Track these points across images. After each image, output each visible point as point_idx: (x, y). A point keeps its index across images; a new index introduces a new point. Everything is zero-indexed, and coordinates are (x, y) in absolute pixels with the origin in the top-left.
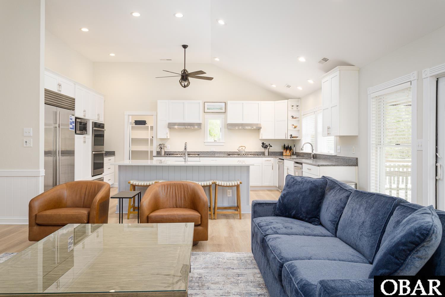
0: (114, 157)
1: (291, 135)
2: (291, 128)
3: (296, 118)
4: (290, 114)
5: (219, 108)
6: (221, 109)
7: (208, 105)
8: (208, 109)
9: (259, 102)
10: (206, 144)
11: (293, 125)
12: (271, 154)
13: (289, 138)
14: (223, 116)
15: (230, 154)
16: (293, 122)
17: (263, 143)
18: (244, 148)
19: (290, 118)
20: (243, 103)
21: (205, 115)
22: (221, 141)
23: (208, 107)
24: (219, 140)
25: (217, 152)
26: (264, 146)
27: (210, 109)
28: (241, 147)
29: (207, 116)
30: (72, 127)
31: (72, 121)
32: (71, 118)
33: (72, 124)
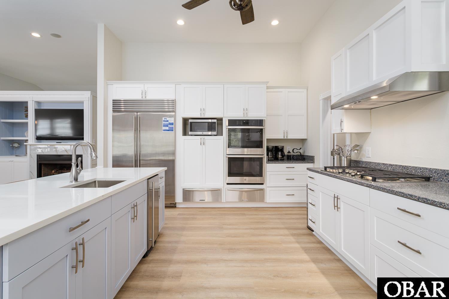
30: (168, 129)
31: (168, 123)
32: (165, 120)
33: (168, 126)
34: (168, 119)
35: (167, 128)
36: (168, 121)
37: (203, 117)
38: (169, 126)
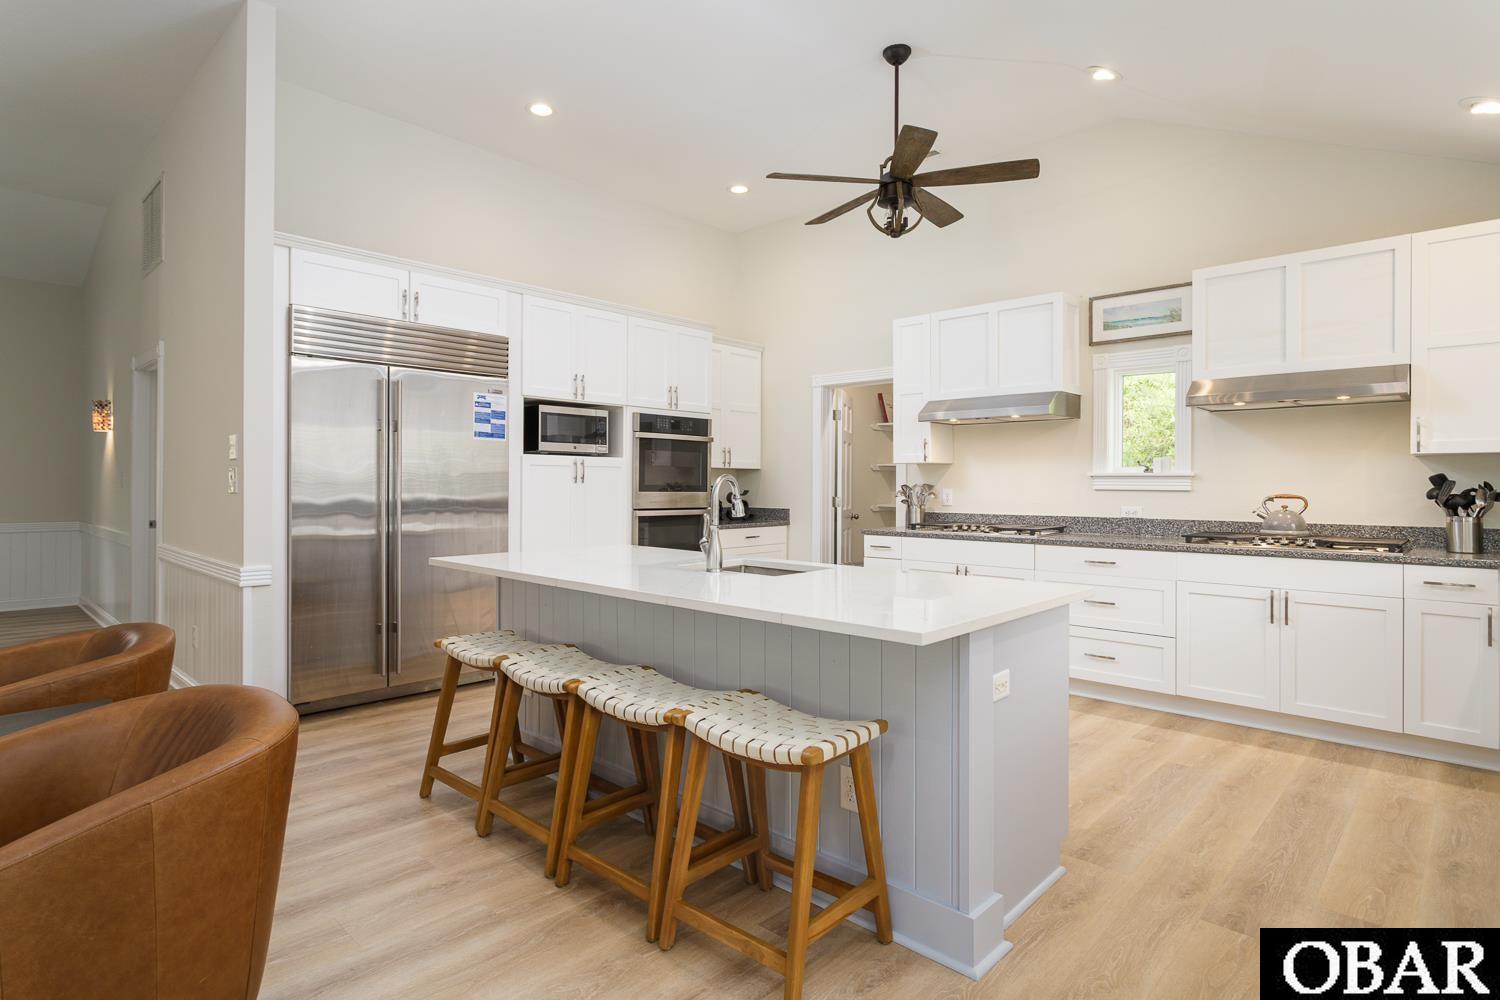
0: (785, 527)
5: (1165, 317)
6: (1175, 316)
7: (1105, 311)
8: (1107, 327)
9: (1399, 242)
20: (1284, 268)
21: (1095, 356)
22: (1174, 472)
23: (1111, 319)
25: (1152, 521)
27: (1117, 327)
28: (1279, 504)
29: (1100, 357)
30: (490, 431)
31: (489, 411)
32: (480, 400)
33: (488, 421)
34: (490, 398)
35: (487, 428)
36: (488, 405)
37: (579, 400)
38: (493, 421)
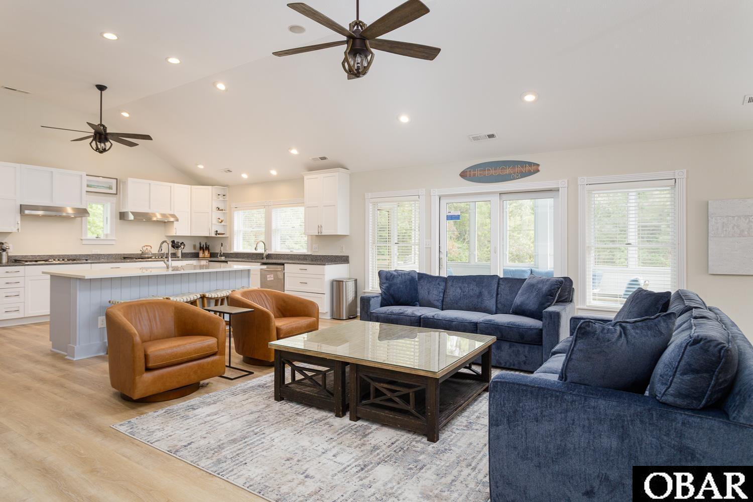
1: (217, 231)
2: (215, 221)
3: (222, 210)
4: (215, 205)
5: (106, 187)
6: (110, 188)
9: (172, 184)
10: (84, 242)
11: (219, 219)
12: (185, 256)
13: (213, 235)
14: (113, 199)
15: (126, 258)
16: (219, 214)
17: (173, 242)
18: (149, 248)
19: (214, 209)
20: (150, 184)
22: (109, 238)
23: (89, 183)
24: (107, 237)
25: (104, 254)
26: (175, 245)
27: (91, 187)
28: (146, 247)
